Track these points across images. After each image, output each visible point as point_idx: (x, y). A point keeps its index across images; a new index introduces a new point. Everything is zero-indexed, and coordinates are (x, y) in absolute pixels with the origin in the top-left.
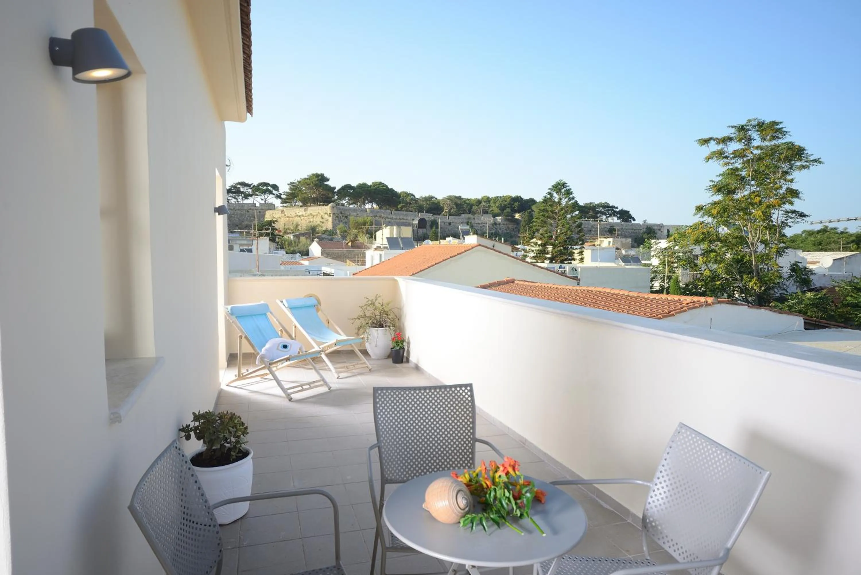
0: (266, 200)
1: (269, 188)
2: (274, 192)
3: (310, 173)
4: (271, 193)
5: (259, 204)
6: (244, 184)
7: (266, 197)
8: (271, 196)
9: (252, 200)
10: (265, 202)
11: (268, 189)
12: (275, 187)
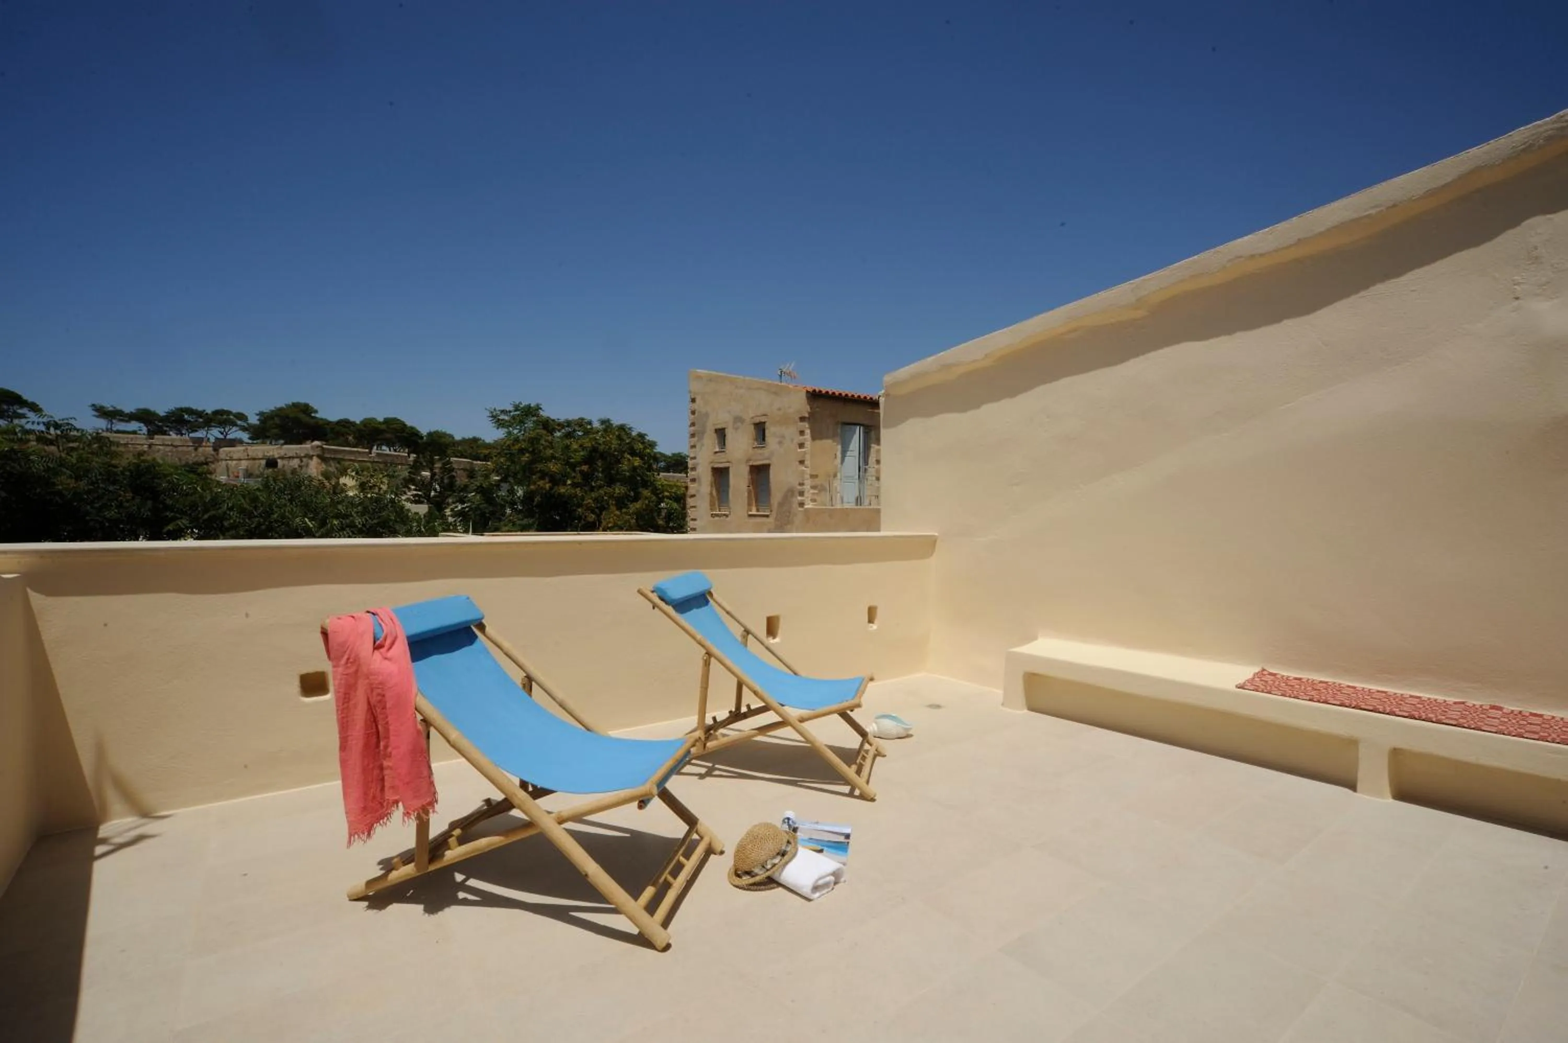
0: (227, 434)
1: (232, 417)
2: (239, 422)
3: (290, 402)
4: (235, 424)
5: (214, 438)
6: (190, 411)
7: (227, 430)
8: (234, 429)
9: (205, 433)
10: (225, 437)
11: (230, 419)
12: (241, 417)
